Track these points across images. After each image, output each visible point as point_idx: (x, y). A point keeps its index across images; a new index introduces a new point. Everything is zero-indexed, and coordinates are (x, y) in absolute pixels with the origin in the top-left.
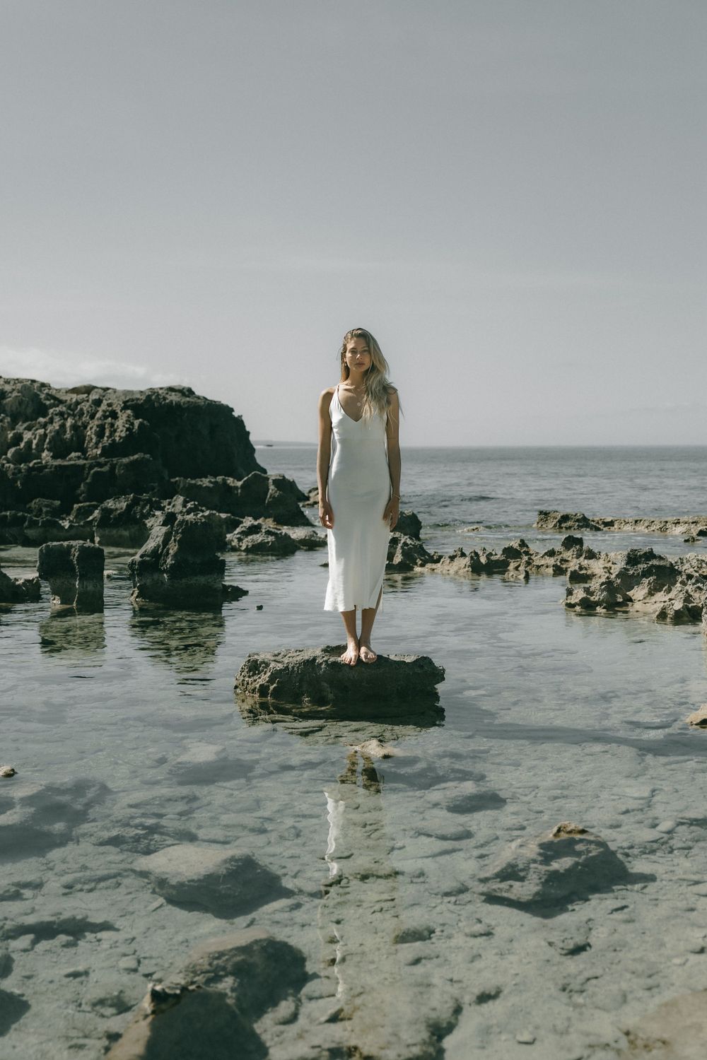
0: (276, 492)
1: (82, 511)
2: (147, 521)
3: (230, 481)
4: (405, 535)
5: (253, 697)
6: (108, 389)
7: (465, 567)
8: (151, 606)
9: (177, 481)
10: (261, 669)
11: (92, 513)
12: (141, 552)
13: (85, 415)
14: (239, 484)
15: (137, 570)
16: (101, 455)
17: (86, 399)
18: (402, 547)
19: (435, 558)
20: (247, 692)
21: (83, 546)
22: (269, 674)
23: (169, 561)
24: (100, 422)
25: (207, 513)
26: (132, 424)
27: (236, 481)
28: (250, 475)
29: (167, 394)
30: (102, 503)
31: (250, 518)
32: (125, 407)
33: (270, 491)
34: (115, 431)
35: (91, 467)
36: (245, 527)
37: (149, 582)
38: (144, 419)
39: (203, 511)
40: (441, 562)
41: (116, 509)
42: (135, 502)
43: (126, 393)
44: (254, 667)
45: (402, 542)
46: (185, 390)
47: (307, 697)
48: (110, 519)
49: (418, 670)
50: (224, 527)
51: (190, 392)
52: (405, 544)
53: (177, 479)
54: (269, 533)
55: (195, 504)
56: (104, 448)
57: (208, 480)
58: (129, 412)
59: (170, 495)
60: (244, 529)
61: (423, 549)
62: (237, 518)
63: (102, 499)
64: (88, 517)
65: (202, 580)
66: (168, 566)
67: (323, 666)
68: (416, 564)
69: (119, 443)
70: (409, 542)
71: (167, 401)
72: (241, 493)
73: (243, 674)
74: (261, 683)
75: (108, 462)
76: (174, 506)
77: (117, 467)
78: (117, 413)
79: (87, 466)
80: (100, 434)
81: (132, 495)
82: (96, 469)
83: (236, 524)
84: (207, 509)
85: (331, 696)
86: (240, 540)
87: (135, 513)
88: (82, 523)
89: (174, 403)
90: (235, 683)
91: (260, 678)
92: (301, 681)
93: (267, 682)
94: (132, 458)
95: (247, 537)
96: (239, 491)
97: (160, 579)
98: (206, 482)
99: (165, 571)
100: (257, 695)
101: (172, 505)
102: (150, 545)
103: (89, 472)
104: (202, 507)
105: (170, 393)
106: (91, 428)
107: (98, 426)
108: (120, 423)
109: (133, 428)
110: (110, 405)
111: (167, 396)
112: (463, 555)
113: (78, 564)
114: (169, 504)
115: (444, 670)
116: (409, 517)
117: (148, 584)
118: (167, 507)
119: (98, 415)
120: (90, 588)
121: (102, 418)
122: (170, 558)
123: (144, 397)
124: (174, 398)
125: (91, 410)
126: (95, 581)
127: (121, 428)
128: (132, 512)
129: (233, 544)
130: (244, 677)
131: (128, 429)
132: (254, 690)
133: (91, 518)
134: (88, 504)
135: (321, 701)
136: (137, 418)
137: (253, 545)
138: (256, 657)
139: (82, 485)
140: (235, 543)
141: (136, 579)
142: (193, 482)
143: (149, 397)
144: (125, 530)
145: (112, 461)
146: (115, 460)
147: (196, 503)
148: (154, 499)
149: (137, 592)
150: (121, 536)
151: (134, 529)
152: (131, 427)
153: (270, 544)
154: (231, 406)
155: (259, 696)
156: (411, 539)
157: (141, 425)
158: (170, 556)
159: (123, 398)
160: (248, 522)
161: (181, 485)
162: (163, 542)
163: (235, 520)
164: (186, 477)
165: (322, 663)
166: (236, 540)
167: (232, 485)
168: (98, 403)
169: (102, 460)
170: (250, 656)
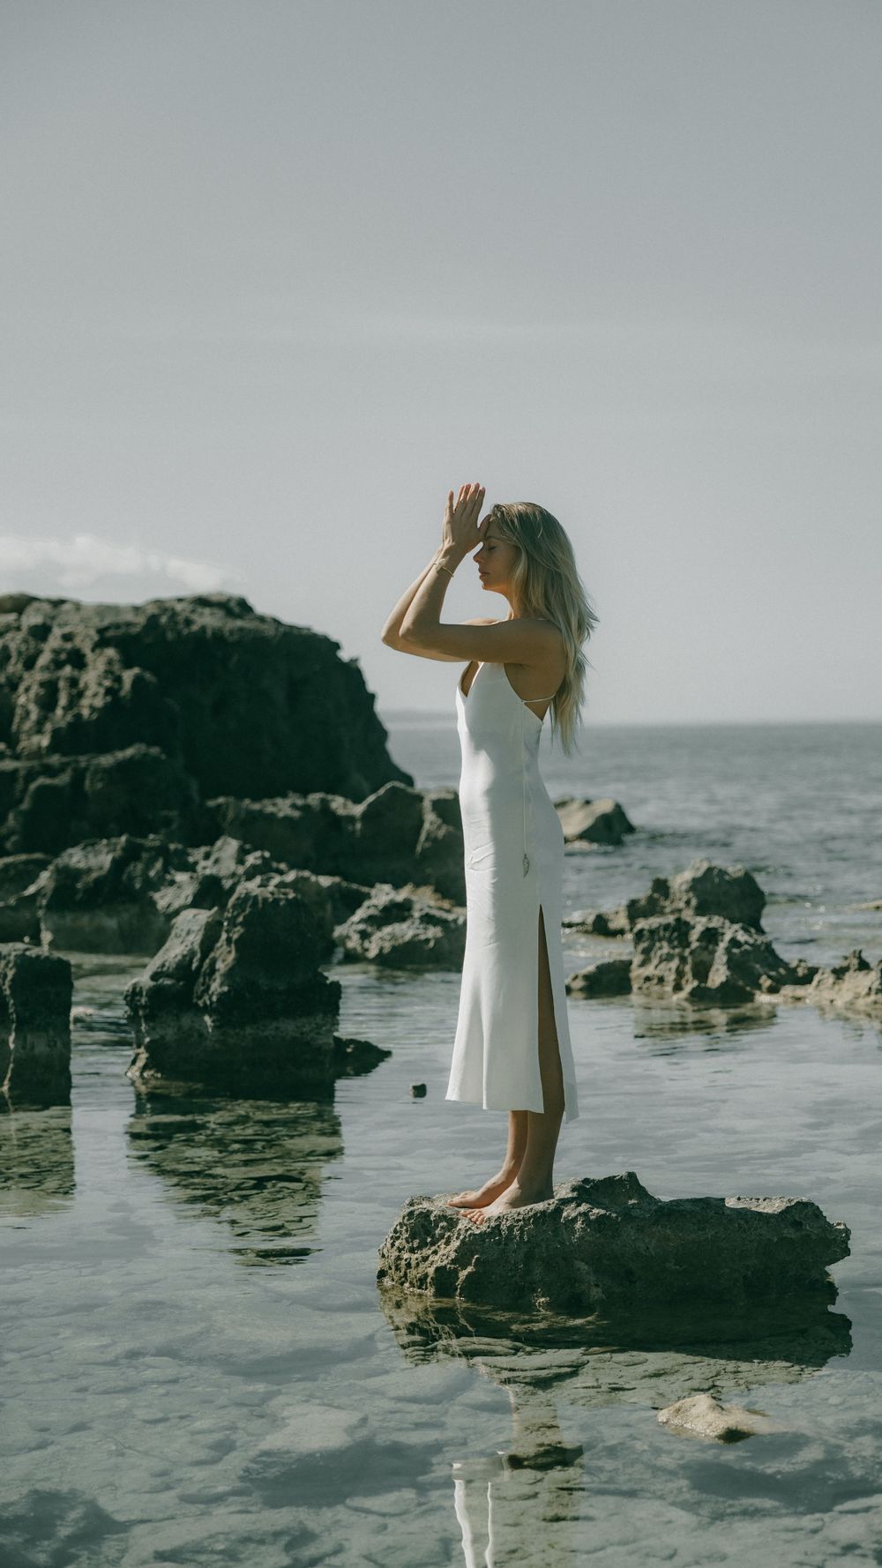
0: (439, 827)
1: (12, 872)
2: (156, 896)
3: (338, 804)
4: (733, 922)
5: (420, 1295)
6: (62, 602)
7: (868, 994)
8: (176, 1088)
9: (219, 806)
10: (438, 1231)
11: (33, 878)
12: (154, 964)
13: (13, 661)
14: (358, 810)
15: (144, 1007)
16: (53, 748)
17: (16, 625)
18: (728, 951)
19: (801, 972)
20: (407, 1285)
21: (23, 955)
22: (456, 1244)
23: (216, 986)
24: (46, 676)
25: (291, 877)
26: (118, 679)
27: (350, 803)
28: (382, 791)
29: (193, 611)
30: (57, 854)
31: (387, 888)
32: (101, 644)
33: (427, 826)
34: (81, 695)
35: (31, 776)
36: (376, 906)
37: (170, 1033)
38: (144, 667)
39: (281, 873)
40: (815, 983)
41: (89, 870)
42: (131, 854)
43: (103, 610)
44: (422, 1228)
45: (727, 937)
46: (232, 604)
47: (543, 1296)
48: (76, 891)
49: (790, 1233)
50: (329, 907)
51: (243, 608)
52: (734, 942)
53: (221, 800)
54: (428, 919)
55: (263, 857)
56: (56, 734)
57: (288, 802)
58: (111, 652)
59: (207, 835)
60: (372, 911)
61: (772, 952)
62: (355, 886)
63: (56, 849)
64: (25, 888)
65: (289, 1027)
66: (214, 998)
67: (578, 1225)
68: (759, 987)
69: (89, 722)
70: (742, 937)
71: (195, 628)
72: (361, 830)
73: (397, 1243)
74: (439, 1264)
75: (67, 764)
76: (217, 861)
77: (88, 775)
78: (84, 656)
79: (22, 773)
80: (47, 702)
81: (124, 839)
82: (42, 781)
83: (356, 901)
84: (291, 867)
85: (596, 1293)
86: (364, 935)
87: (131, 879)
88: (12, 901)
89: (209, 632)
90: (378, 1264)
91: (435, 1252)
92: (529, 1257)
93: (453, 1262)
94: (120, 755)
95: (379, 927)
96: (358, 826)
97: (197, 1026)
98: (283, 807)
99: (206, 1009)
100: (430, 1292)
101: (212, 859)
102: (173, 951)
103: (25, 790)
104: (279, 861)
105: (200, 610)
106: (27, 690)
107: (42, 684)
108: (92, 678)
109: (120, 689)
110: (67, 637)
111: (195, 617)
112: (864, 966)
113: (13, 994)
114: (207, 856)
115: (847, 1232)
116: (737, 881)
117: (168, 1038)
118: (203, 863)
119: (44, 660)
120: (41, 1048)
121: (52, 667)
122: (218, 981)
123: (141, 620)
124: (208, 620)
125: (27, 649)
126: (51, 1033)
127: (93, 688)
128: (125, 877)
129: (350, 945)
130: (400, 1250)
131: (108, 691)
132: (422, 1282)
133: (32, 890)
134: (23, 857)
135: (575, 1305)
136: (128, 665)
137: (394, 948)
138: (426, 1205)
139: (11, 817)
140: (354, 943)
141: (143, 1027)
142: (256, 806)
143: (153, 620)
144: (110, 915)
145: (77, 762)
146: (83, 760)
147: (267, 854)
148: (172, 847)
149: (144, 1056)
150: (100, 930)
151: (128, 914)
152: (116, 686)
153: (432, 944)
154: (334, 637)
155: (436, 1295)
156: (746, 930)
157: (137, 681)
158: (217, 975)
159: (98, 622)
160: (383, 895)
161: (231, 815)
162: (202, 943)
163: (349, 891)
164: (240, 797)
165: (574, 1220)
166: (356, 937)
167: (341, 812)
168: (42, 632)
169: (55, 759)
170: (411, 1204)
